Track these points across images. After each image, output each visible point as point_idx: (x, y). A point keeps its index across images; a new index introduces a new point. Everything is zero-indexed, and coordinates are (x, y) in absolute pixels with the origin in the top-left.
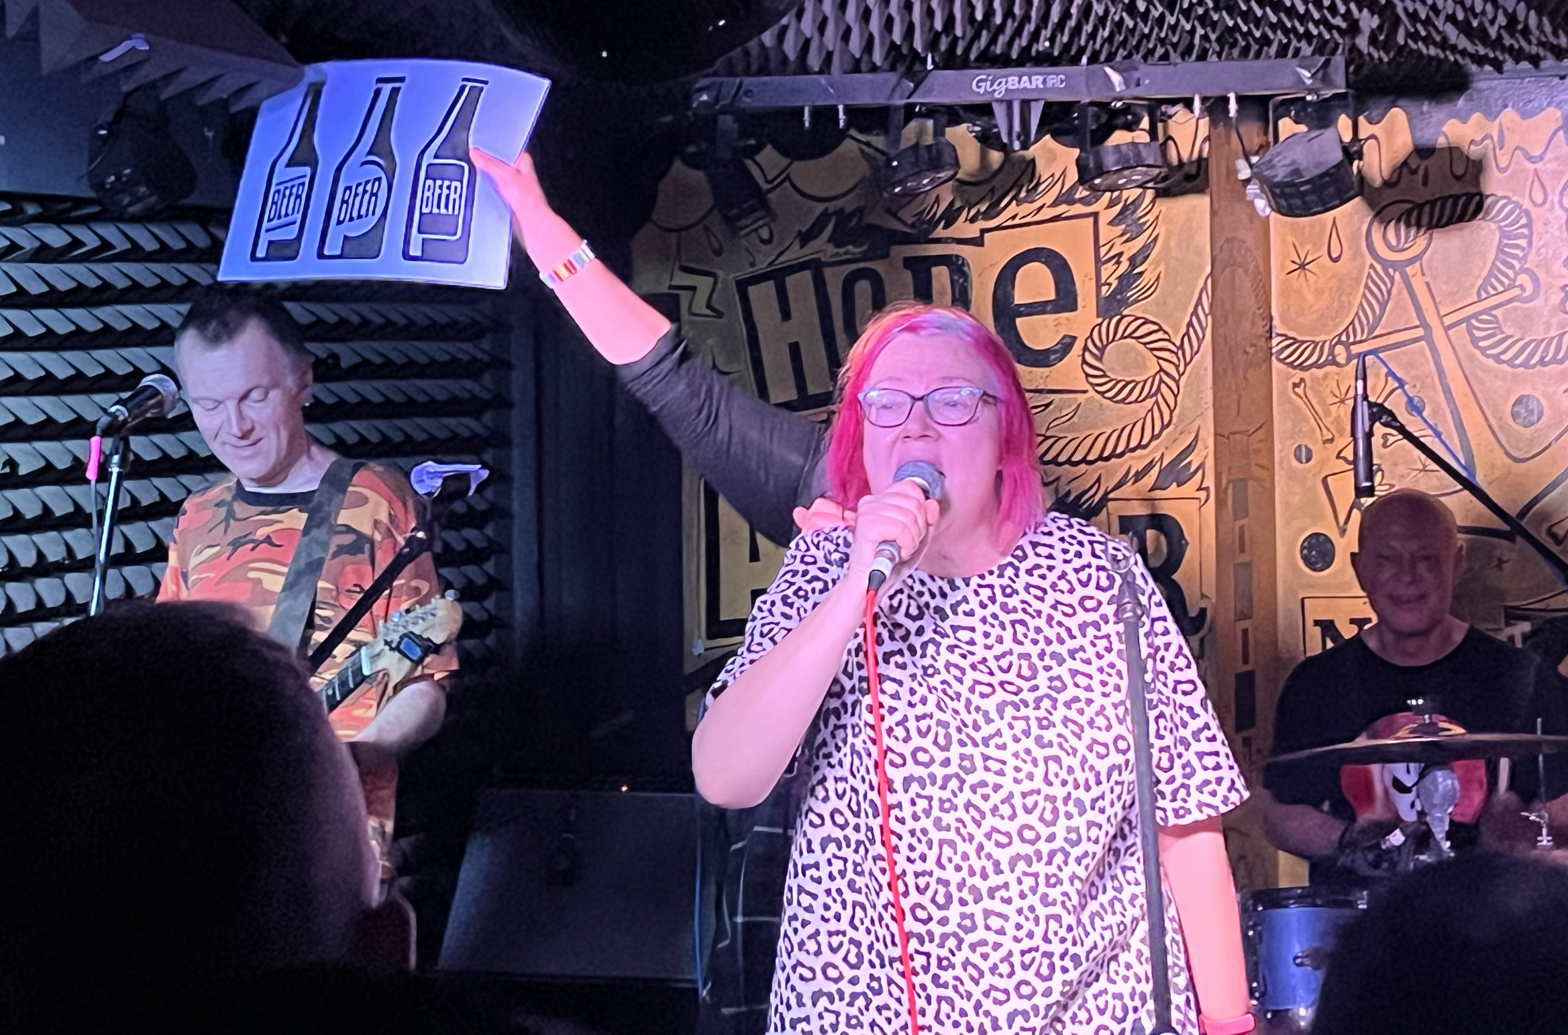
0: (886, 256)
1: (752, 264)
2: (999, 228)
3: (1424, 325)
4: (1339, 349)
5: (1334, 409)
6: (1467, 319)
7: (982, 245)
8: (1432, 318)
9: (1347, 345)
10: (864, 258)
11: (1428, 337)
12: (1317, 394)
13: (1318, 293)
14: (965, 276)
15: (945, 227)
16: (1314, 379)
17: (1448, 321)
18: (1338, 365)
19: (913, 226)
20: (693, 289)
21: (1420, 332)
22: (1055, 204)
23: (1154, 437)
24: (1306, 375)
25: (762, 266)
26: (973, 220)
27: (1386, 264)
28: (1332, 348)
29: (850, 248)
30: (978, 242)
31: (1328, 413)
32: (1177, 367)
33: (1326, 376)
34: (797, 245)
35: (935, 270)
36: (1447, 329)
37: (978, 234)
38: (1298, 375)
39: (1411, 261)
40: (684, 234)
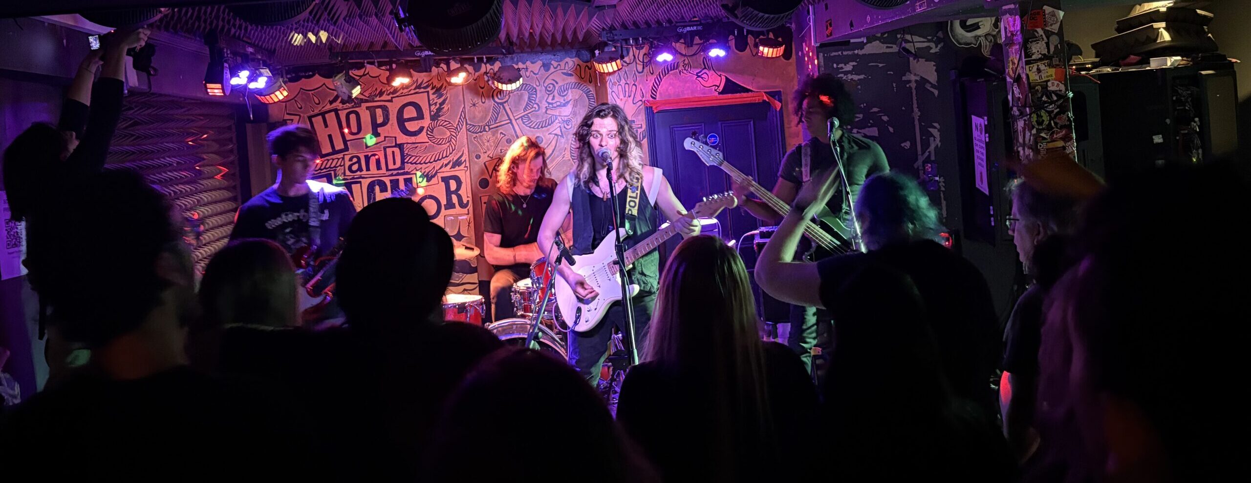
0: (360, 106)
1: (313, 111)
2: (397, 96)
3: (510, 119)
4: (487, 127)
5: (486, 144)
6: (521, 117)
7: (392, 102)
8: (512, 117)
9: (489, 126)
10: (353, 107)
11: (511, 123)
12: (481, 140)
13: (479, 112)
14: (388, 112)
15: (379, 97)
16: (480, 136)
17: (516, 118)
18: (486, 131)
19: (369, 97)
20: (292, 120)
21: (509, 121)
22: (415, 89)
23: (450, 154)
24: (477, 135)
25: (316, 112)
26: (389, 95)
27: (498, 103)
28: (484, 127)
29: (348, 104)
30: (391, 101)
31: (484, 145)
32: (456, 133)
33: (483, 135)
34: (329, 104)
35: (377, 110)
36: (516, 120)
37: (390, 99)
38: (475, 135)
39: (505, 102)
40: (287, 103)
